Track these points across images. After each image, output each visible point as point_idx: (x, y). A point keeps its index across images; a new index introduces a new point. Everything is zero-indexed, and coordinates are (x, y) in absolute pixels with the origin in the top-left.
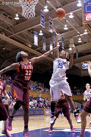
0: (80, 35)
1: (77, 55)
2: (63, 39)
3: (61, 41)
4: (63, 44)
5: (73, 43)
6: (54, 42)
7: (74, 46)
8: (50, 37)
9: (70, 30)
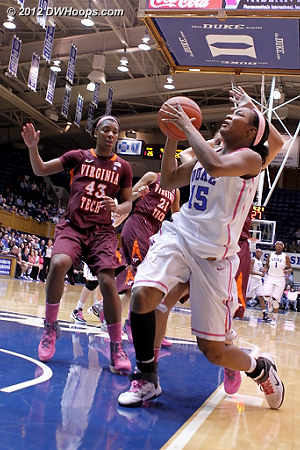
0: (128, 50)
1: (109, 108)
2: (73, 53)
3: (68, 58)
4: (71, 68)
5: (101, 70)
6: (44, 57)
7: (104, 80)
8: (38, 38)
9: (101, 31)
